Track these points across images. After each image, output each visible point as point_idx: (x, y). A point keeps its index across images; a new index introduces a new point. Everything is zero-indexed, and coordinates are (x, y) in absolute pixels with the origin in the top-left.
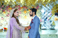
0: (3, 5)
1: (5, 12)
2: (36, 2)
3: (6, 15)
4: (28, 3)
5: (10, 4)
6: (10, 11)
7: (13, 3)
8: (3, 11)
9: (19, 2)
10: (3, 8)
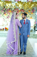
0: (4, 8)
1: (6, 14)
2: (32, 6)
3: (6, 17)
4: (25, 7)
5: (10, 8)
6: (10, 14)
7: (13, 7)
8: (4, 13)
9: (18, 6)
10: (4, 11)
